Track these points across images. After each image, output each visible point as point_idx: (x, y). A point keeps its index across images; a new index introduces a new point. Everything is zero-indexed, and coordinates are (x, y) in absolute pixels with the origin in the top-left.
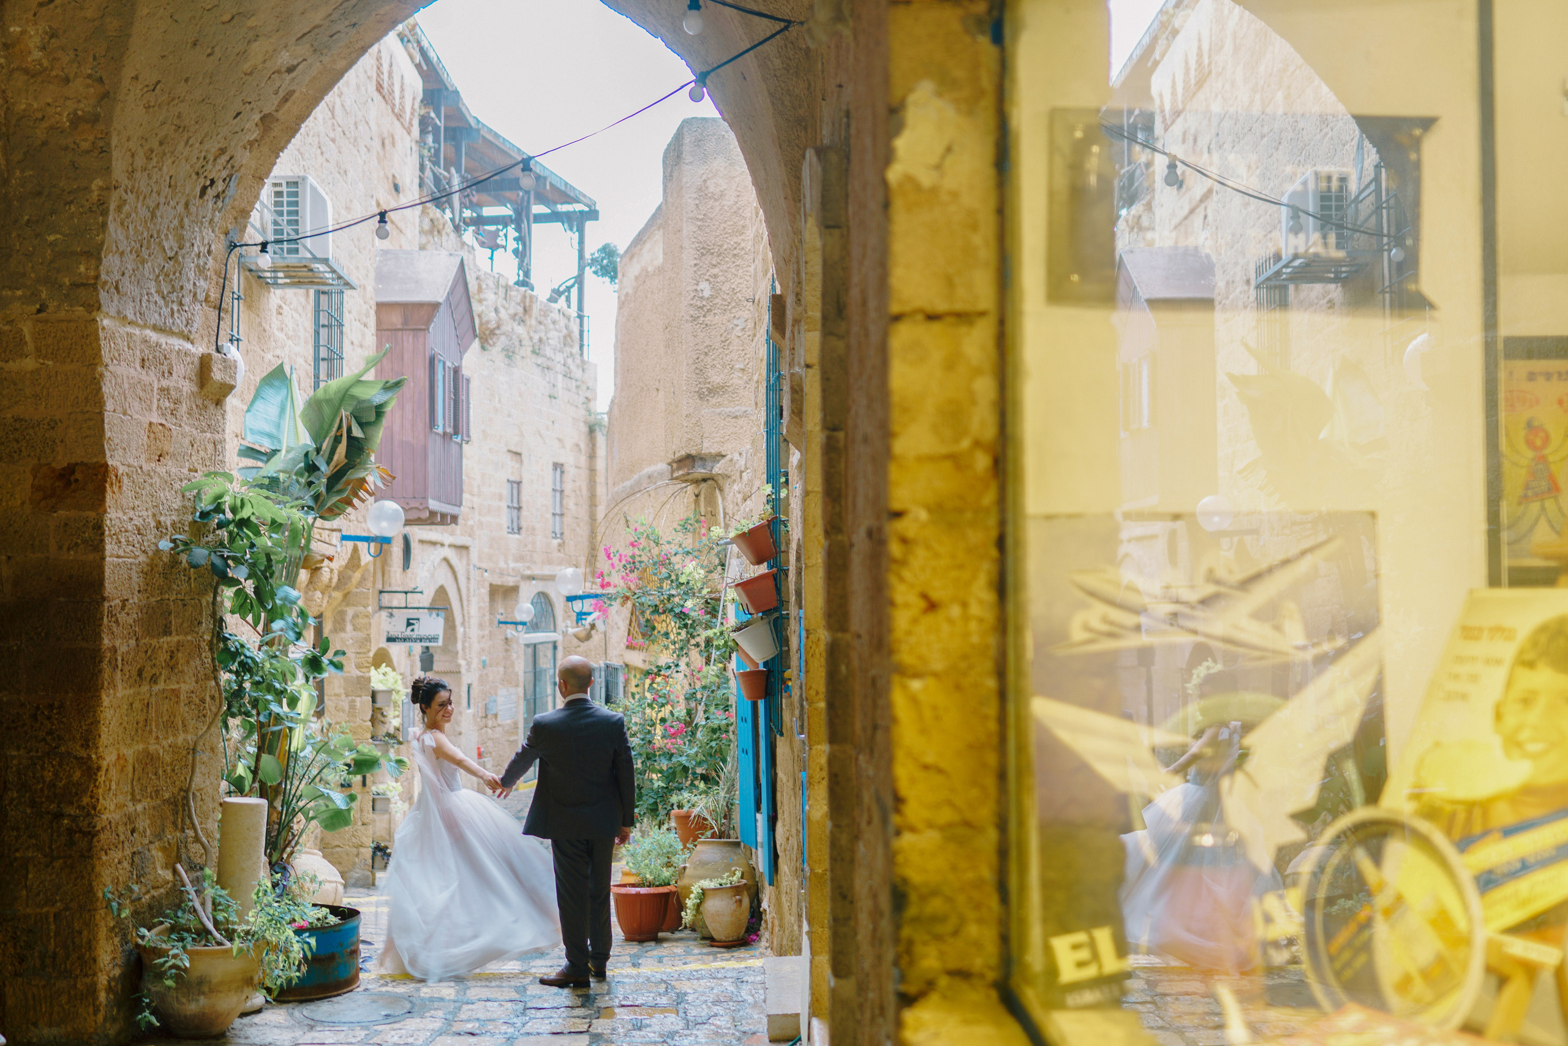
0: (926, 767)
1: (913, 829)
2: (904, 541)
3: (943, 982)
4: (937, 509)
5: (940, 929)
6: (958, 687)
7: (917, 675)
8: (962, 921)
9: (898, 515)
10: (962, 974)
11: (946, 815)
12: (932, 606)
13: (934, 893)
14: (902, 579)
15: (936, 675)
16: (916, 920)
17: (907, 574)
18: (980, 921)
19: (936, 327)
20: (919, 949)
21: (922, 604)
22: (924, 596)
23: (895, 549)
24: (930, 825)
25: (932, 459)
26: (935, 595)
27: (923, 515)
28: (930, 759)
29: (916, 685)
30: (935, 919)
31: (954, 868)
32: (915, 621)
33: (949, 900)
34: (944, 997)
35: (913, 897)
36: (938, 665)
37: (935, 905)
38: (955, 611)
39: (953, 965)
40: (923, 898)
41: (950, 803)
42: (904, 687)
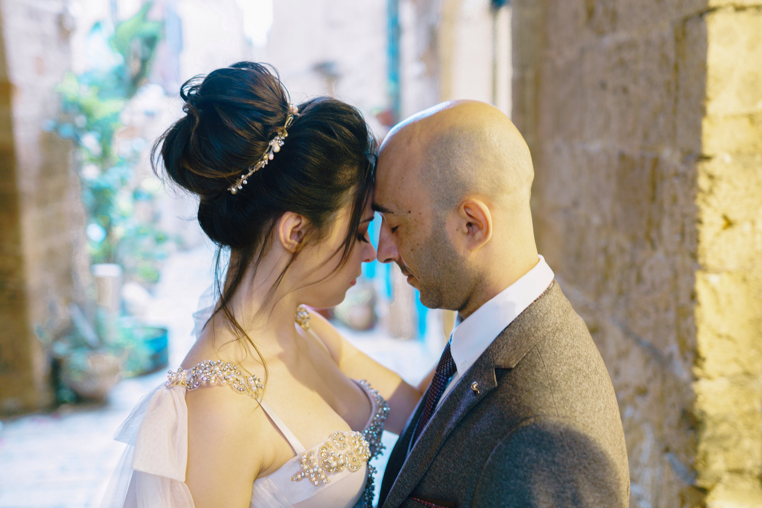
0: (720, 336)
1: (709, 378)
2: (711, 177)
3: (726, 477)
4: (737, 154)
5: (726, 444)
6: (744, 280)
7: (717, 272)
8: (740, 437)
9: (708, 158)
10: (738, 472)
11: (734, 369)
12: (729, 224)
13: (724, 420)
14: (709, 205)
15: (729, 272)
16: (711, 439)
17: (712, 200)
18: (752, 437)
19: (743, 16)
20: (711, 458)
21: (722, 222)
22: (725, 218)
23: (703, 182)
24: (722, 375)
25: (735, 117)
26: (732, 217)
27: (728, 159)
28: (724, 330)
29: (713, 279)
30: (724, 437)
31: (736, 403)
32: (718, 235)
33: (733, 425)
34: (727, 487)
35: (709, 423)
36: (732, 264)
37: (724, 429)
38: (747, 227)
39: (733, 465)
40: (716, 424)
41: (736, 361)
42: (706, 281)
